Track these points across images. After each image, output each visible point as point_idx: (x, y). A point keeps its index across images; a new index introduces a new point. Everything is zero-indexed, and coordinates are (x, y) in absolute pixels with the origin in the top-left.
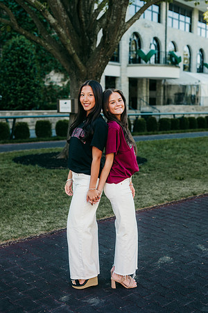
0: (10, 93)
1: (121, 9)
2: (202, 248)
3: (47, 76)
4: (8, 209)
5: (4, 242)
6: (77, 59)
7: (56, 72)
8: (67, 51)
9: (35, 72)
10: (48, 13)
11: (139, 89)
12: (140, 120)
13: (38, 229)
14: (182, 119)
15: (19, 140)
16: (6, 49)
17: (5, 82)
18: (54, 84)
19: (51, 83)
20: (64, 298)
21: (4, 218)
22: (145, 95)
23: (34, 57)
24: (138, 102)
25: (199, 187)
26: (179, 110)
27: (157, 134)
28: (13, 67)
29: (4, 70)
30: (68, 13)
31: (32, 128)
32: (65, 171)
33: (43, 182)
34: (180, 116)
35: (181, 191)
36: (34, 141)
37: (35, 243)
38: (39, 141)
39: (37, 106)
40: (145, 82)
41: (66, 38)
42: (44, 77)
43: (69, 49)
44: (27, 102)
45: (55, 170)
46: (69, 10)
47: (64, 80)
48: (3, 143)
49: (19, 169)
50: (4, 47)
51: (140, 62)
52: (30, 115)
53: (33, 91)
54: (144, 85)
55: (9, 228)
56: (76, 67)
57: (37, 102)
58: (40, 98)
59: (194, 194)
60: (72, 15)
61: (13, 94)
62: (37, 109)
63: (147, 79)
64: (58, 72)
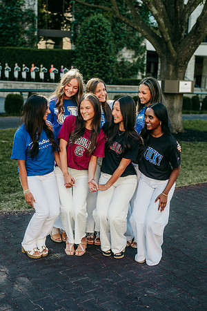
0: (87, 67)
3: (120, 53)
9: (110, 48)
10: (152, 5)
11: (204, 67)
16: (85, 26)
17: (82, 58)
18: (125, 60)
23: (110, 34)
24: (203, 80)
28: (90, 43)
29: (82, 45)
30: (164, 3)
39: (110, 81)
41: (164, 26)
42: (117, 54)
47: (135, 57)
50: (83, 24)
53: (108, 66)
56: (168, 51)
58: (113, 74)
64: (129, 48)
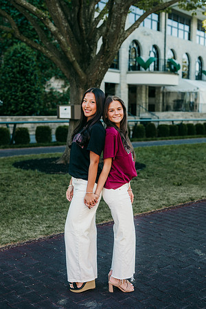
0: (11, 98)
1: (121, 17)
2: (199, 253)
3: (48, 83)
4: (7, 213)
5: (4, 246)
6: (77, 66)
7: (57, 78)
8: (67, 58)
9: (35, 78)
10: (49, 21)
11: (139, 96)
12: (139, 127)
13: (37, 233)
14: (181, 126)
15: (20, 145)
16: (7, 56)
17: (6, 88)
18: (54, 90)
19: (52, 89)
20: (62, 301)
21: (3, 222)
22: (144, 101)
23: (35, 63)
24: (138, 108)
25: (197, 193)
26: (178, 116)
27: (156, 140)
28: (14, 73)
29: (5, 76)
30: (69, 22)
31: (32, 133)
32: (64, 176)
33: (42, 187)
34: (179, 123)
35: (179, 197)
36: (34, 146)
37: (34, 246)
38: (39, 146)
39: (37, 112)
40: (144, 89)
41: (66, 45)
42: (45, 84)
43: (69, 56)
44: (27, 108)
45: (55, 175)
46: (69, 18)
47: (64, 86)
48: (3, 148)
49: (19, 174)
50: (6, 53)
51: (139, 70)
52: (30, 120)
53: (34, 97)
54: (144, 92)
55: (8, 232)
56: (76, 74)
57: (38, 108)
58: (40, 104)
59: (192, 200)
60: (72, 22)
61: (14, 99)
62: (37, 115)
63: (146, 85)
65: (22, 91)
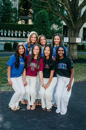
6: (73, 23)
9: (48, 24)
10: (65, 6)
17: (36, 28)
18: (54, 29)
28: (40, 22)
29: (36, 23)
39: (48, 38)
41: (70, 15)
42: (51, 26)
46: (70, 4)
47: (58, 28)
50: (37, 14)
53: (47, 32)
58: (49, 35)
61: (39, 32)
64: (56, 24)
65: (43, 29)
